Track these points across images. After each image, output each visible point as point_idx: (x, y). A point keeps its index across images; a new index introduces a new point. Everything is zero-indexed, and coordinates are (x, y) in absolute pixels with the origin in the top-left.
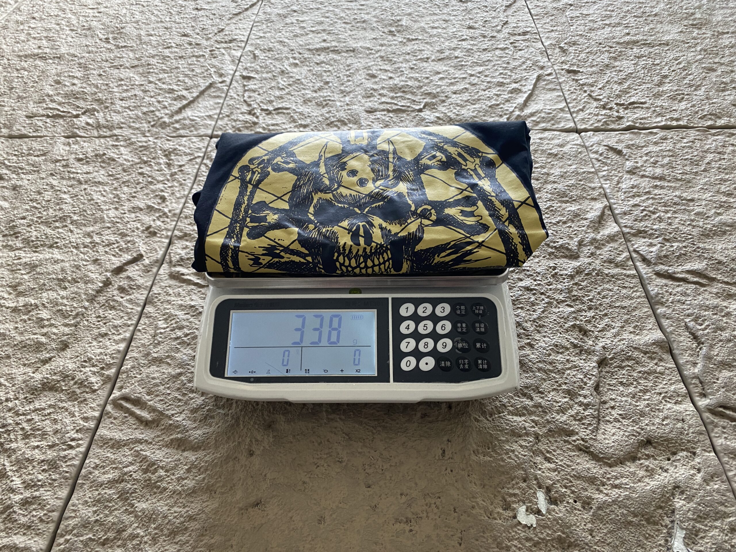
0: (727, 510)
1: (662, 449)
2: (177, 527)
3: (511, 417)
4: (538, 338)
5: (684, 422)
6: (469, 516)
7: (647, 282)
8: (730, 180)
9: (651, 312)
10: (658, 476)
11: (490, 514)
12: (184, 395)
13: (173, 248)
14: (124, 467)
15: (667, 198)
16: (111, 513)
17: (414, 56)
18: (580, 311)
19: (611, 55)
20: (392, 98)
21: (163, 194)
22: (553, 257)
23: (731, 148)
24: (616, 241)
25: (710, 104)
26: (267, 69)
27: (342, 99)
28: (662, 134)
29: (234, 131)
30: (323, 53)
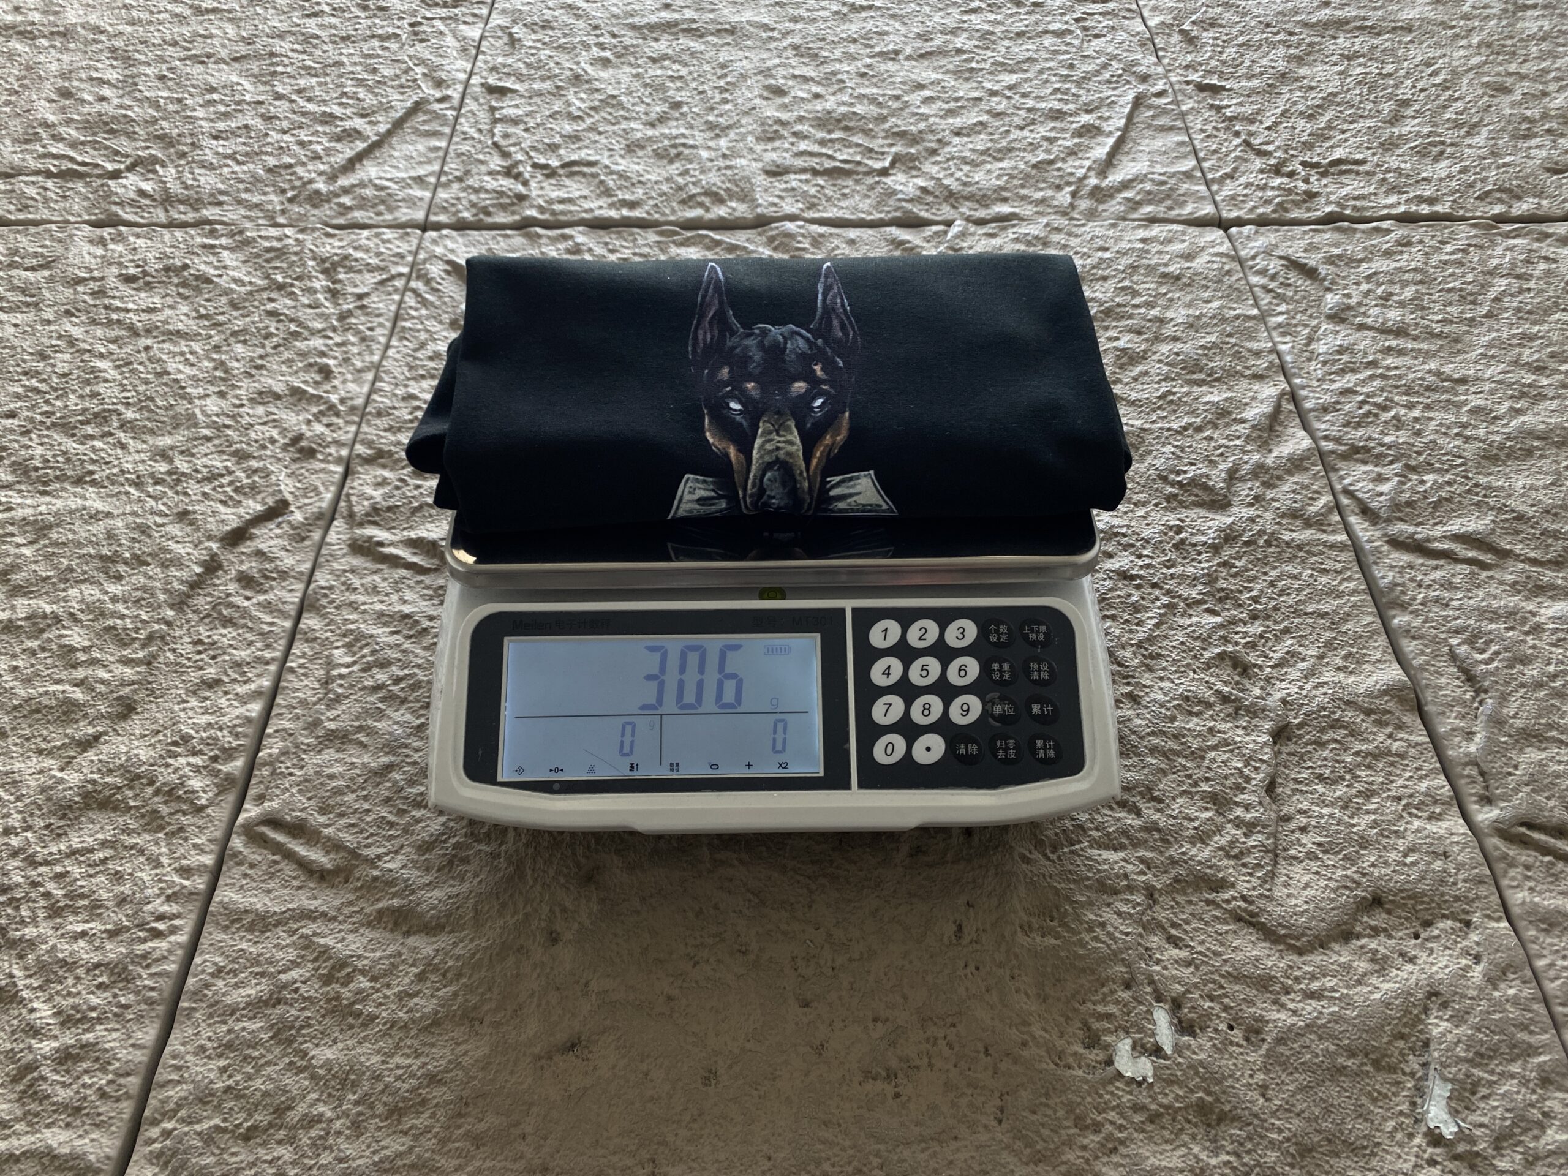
0: (1533, 1040)
1: (1404, 914)
2: (404, 1099)
3: (1097, 852)
4: (1148, 683)
5: (1446, 857)
6: (1015, 1062)
7: (1372, 559)
8: (1542, 338)
9: (1378, 625)
10: (1395, 972)
11: (1059, 1057)
12: (401, 812)
13: (355, 484)
14: (279, 972)
15: (1411, 376)
16: (258, 1071)
17: (867, 46)
18: (1234, 622)
19: (1292, 51)
20: (822, 143)
21: (325, 360)
22: (1175, 504)
23: (1543, 266)
24: (1307, 469)
25: (1498, 167)
26: (542, 72)
27: (711, 144)
28: (1400, 232)
29: (475, 215)
30: (666, 36)
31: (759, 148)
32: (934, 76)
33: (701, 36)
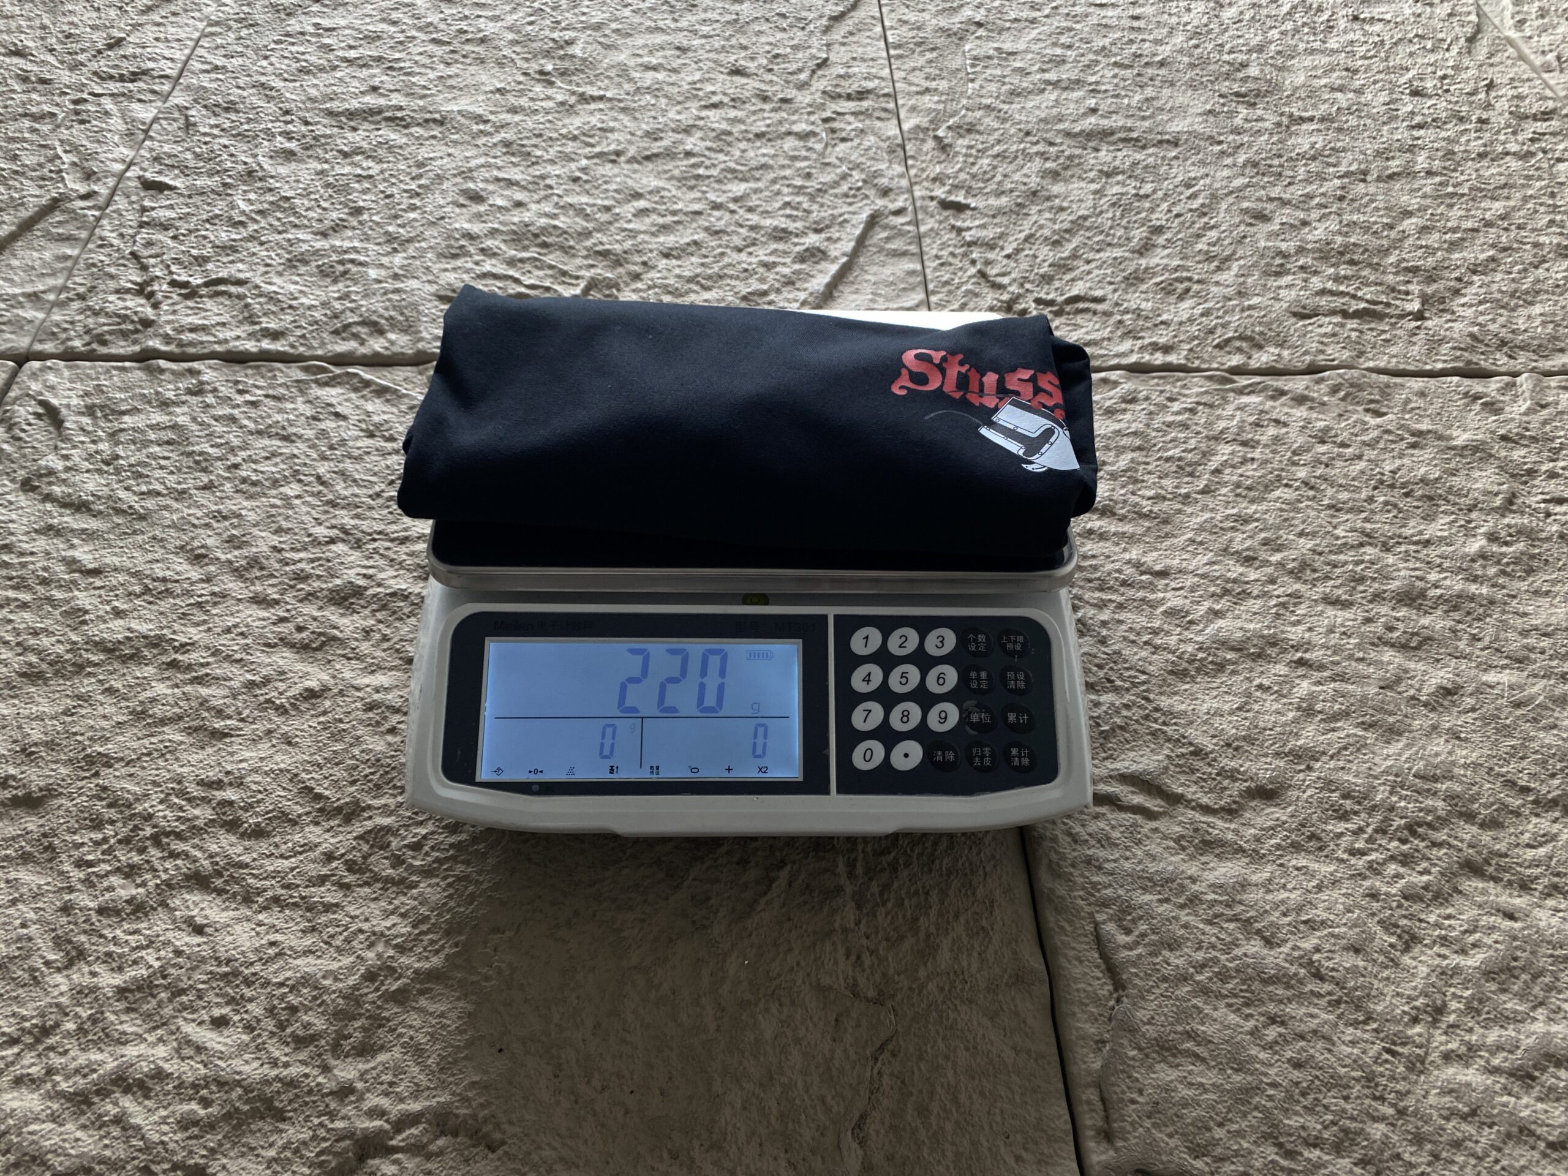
8: (1257, 520)
15: (1108, 567)
17: (587, 145)
19: (1049, 165)
20: (512, 262)
23: (1271, 431)
25: (1242, 311)
26: (211, 165)
27: (385, 260)
28: (1126, 386)
29: (88, 344)
30: (366, 126)
31: (436, 268)
32: (655, 183)
33: (406, 127)
